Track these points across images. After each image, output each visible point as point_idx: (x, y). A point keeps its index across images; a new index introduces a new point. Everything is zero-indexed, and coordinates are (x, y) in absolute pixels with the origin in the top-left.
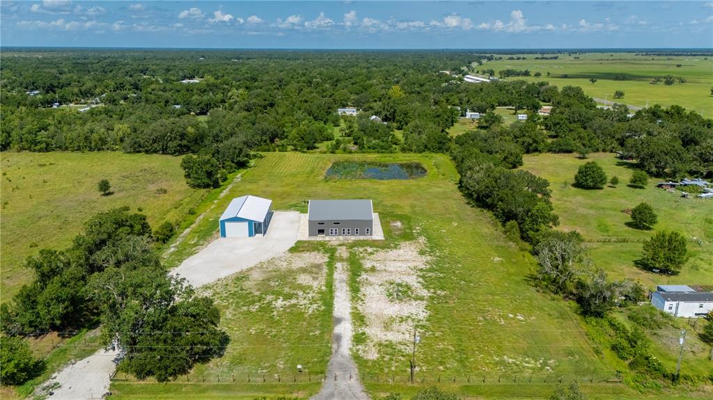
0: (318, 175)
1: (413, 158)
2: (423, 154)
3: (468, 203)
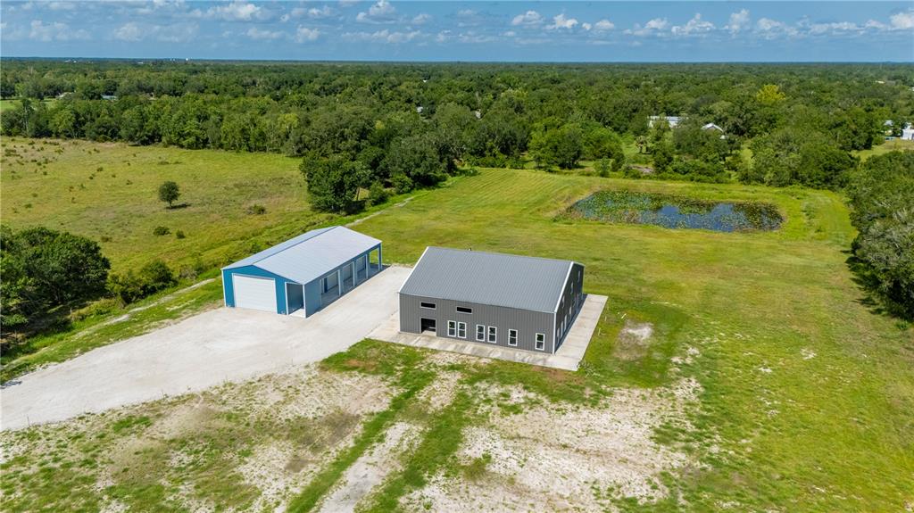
0: (547, 209)
1: (763, 195)
2: (788, 189)
3: (865, 302)
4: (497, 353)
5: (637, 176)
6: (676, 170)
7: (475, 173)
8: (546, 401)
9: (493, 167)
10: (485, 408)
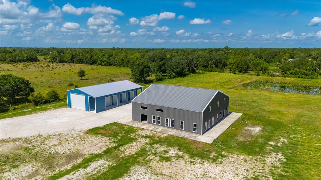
4: (173, 132)
5: (273, 76)
6: (291, 73)
7: (203, 73)
8: (187, 156)
9: (211, 72)
10: (151, 157)
